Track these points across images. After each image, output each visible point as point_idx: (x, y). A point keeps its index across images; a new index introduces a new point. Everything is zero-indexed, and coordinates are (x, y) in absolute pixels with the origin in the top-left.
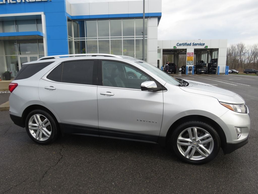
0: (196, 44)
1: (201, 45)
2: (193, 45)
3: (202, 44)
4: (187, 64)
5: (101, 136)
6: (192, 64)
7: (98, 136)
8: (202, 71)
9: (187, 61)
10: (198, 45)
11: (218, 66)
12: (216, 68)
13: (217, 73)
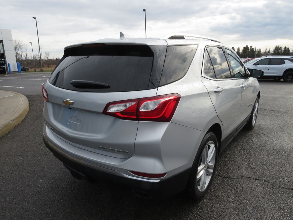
7: (233, 137)
11: (7, 63)
12: (5, 65)
13: (8, 72)
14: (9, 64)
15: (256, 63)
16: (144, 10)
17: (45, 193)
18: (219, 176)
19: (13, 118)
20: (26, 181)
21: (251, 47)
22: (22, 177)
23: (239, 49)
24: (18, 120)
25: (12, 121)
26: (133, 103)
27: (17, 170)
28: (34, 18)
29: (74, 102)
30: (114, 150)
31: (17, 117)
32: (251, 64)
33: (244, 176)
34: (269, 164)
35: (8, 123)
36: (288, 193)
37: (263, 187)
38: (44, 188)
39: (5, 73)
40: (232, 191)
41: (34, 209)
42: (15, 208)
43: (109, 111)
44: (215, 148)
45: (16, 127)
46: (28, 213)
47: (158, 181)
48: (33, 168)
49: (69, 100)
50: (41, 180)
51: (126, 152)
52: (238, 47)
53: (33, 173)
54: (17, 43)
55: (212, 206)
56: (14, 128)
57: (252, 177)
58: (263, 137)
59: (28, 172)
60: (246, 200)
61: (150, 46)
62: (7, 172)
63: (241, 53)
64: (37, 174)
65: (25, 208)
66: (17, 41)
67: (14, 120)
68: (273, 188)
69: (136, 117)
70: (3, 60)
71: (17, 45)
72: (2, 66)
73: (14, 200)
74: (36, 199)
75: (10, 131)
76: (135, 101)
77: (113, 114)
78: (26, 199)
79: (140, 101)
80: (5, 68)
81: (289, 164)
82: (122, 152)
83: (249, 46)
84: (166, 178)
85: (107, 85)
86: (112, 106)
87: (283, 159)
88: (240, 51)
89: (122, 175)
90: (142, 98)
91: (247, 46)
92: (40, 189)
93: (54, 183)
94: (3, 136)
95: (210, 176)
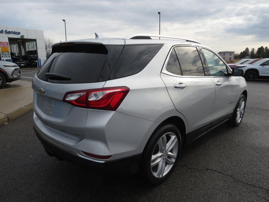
0: (9, 32)
1: (16, 34)
2: (6, 33)
3: (17, 32)
4: (2, 56)
5: (209, 131)
6: (9, 57)
7: (207, 132)
8: (22, 65)
9: (1, 52)
10: (12, 33)
11: (39, 58)
12: (37, 60)
13: (39, 66)
14: (40, 59)
15: (263, 64)
16: (159, 13)
17: (31, 166)
18: (185, 166)
19: (27, 104)
20: (20, 155)
21: (266, 47)
22: (18, 152)
23: (253, 49)
24: (31, 106)
25: (25, 106)
26: (84, 93)
27: (16, 146)
28: (64, 20)
29: (45, 91)
30: (71, 133)
31: (30, 103)
32: (258, 64)
33: (209, 169)
34: (240, 160)
35: (22, 108)
36: (248, 189)
37: (224, 181)
38: (32, 162)
39: (37, 67)
40: (191, 181)
41: (18, 178)
42: (4, 176)
43: (67, 99)
44: (176, 139)
45: (28, 111)
46: (12, 180)
47: (103, 162)
48: (29, 146)
49: (42, 89)
50: (31, 156)
51: (79, 135)
52: (252, 48)
53: (28, 150)
54: (51, 42)
55: (167, 192)
56: (26, 112)
57: (217, 171)
58: (245, 134)
59: (24, 149)
60: (202, 190)
61: (105, 45)
62: (8, 147)
63: (255, 54)
64: (30, 151)
65: (11, 176)
66: (50, 40)
67: (27, 106)
68: (234, 182)
69: (86, 106)
70: (36, 55)
71: (50, 43)
72: (35, 61)
73: (5, 169)
74: (22, 170)
75: (22, 115)
76: (85, 92)
77: (70, 102)
78: (15, 170)
79: (89, 92)
80: (37, 62)
81: (260, 162)
82: (77, 134)
83: (264, 47)
84: (110, 160)
85: (67, 77)
86: (69, 95)
87: (257, 156)
88: (255, 52)
89: (77, 154)
90: (90, 89)
91: (262, 47)
92: (28, 163)
93: (41, 159)
94: (16, 119)
95: (171, 165)
